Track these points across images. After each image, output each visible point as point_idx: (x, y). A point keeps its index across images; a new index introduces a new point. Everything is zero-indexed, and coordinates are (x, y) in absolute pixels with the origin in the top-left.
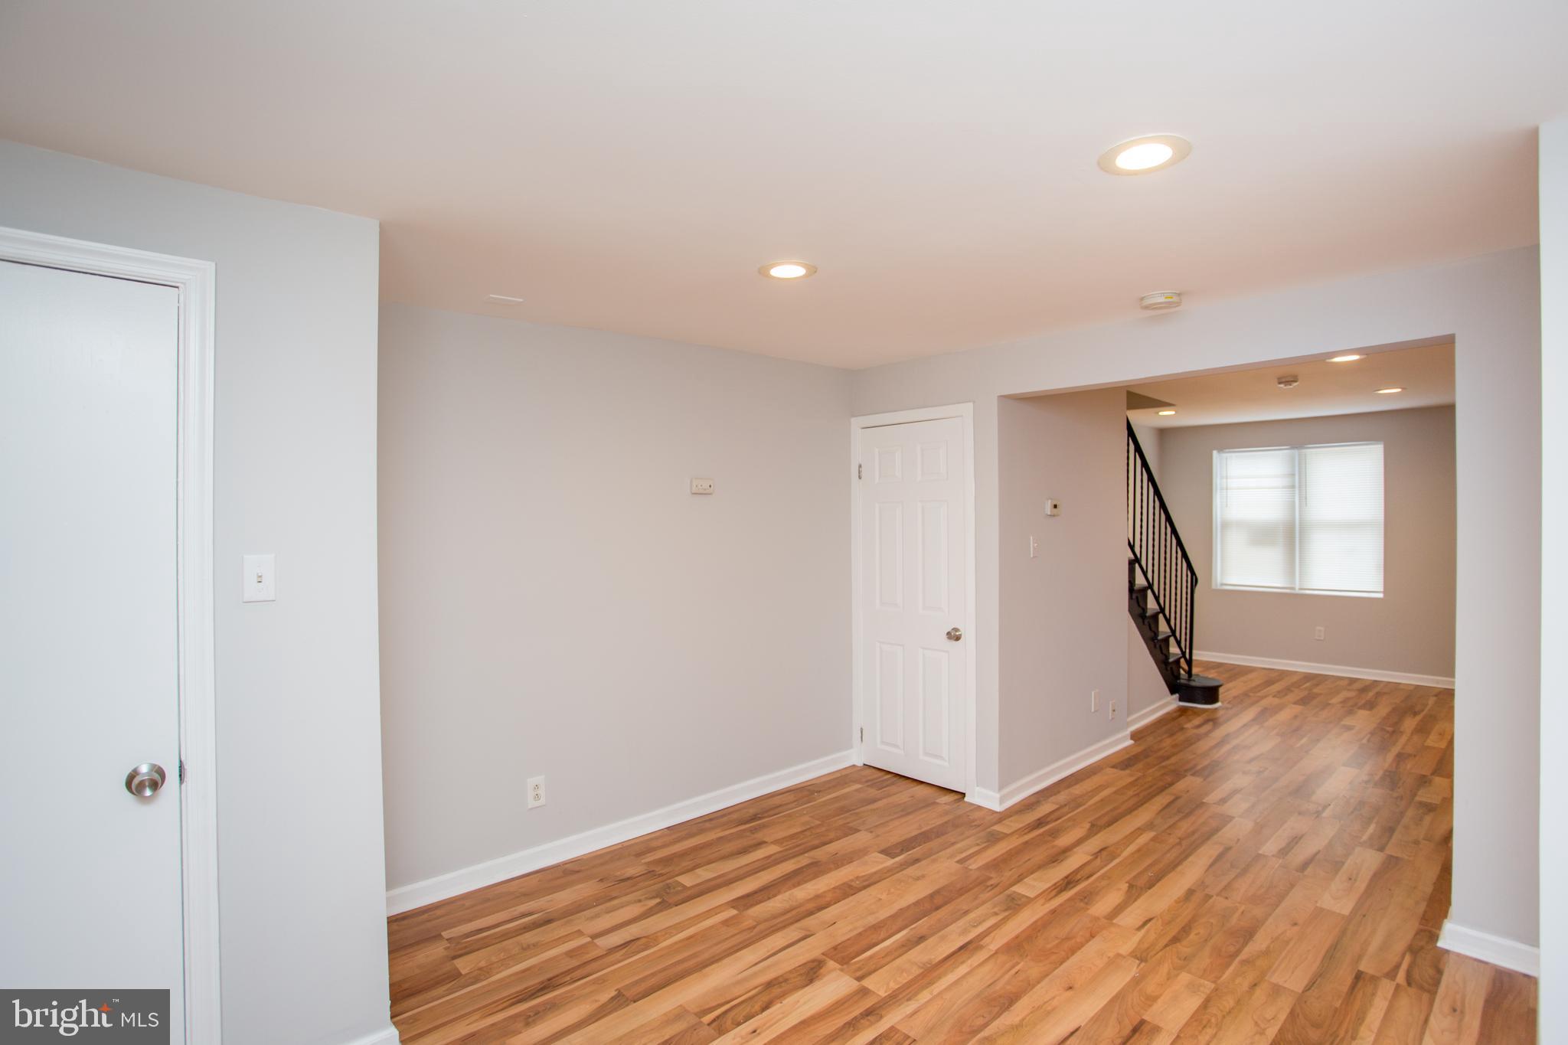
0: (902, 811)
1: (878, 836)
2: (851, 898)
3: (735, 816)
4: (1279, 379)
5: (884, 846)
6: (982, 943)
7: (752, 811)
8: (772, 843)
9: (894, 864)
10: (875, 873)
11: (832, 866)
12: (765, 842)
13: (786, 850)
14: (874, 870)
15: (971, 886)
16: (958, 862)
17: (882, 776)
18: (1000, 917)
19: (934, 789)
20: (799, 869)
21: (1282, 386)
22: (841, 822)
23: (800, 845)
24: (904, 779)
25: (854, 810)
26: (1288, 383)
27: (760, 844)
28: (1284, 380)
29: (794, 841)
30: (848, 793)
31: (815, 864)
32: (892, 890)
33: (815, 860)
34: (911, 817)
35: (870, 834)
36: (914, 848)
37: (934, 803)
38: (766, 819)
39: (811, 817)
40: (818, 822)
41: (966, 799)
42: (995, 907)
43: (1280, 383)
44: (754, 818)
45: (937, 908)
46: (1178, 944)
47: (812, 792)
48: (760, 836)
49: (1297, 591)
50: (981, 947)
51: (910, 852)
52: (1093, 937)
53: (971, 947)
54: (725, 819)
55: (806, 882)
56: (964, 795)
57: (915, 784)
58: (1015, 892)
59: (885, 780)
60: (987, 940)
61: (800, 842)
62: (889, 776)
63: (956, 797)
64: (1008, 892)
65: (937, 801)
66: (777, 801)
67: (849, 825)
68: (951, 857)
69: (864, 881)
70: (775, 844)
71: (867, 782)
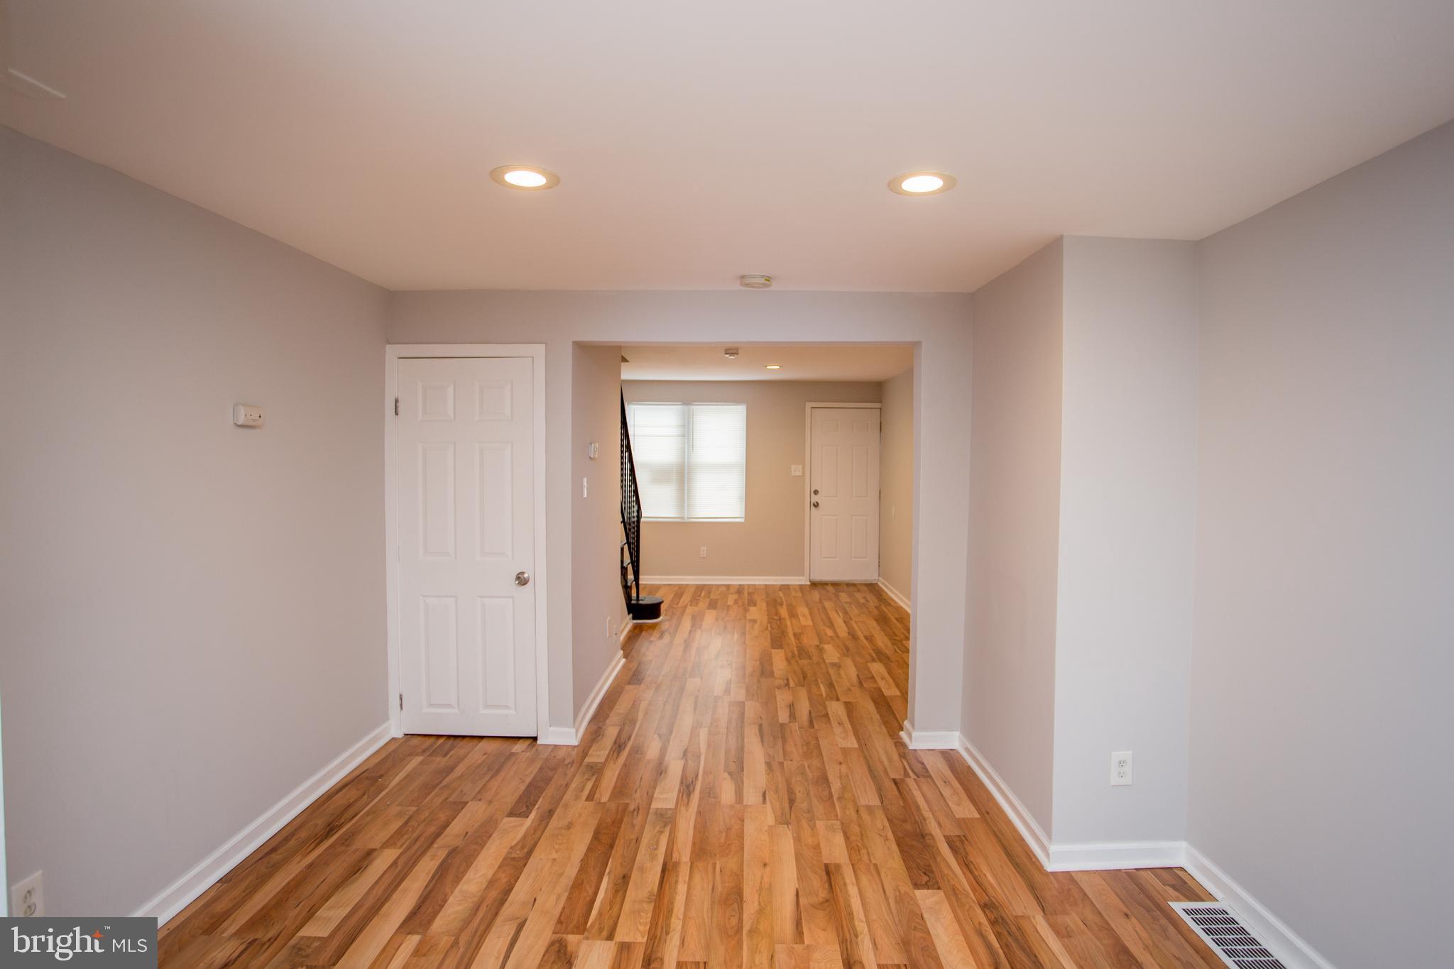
0: (489, 769)
1: (490, 802)
2: (526, 870)
3: (303, 834)
4: (726, 350)
5: (508, 808)
6: (674, 860)
7: (321, 822)
8: (381, 848)
9: (532, 822)
10: (525, 837)
11: (475, 847)
12: (375, 850)
13: (409, 848)
14: (520, 835)
15: (619, 816)
16: (587, 799)
17: (434, 743)
18: (667, 834)
19: (500, 739)
20: (441, 864)
21: (728, 356)
22: (439, 801)
23: (417, 839)
24: (460, 739)
25: (441, 782)
26: (732, 354)
27: (369, 855)
28: (730, 352)
29: (406, 837)
30: (414, 769)
31: (453, 852)
32: (557, 847)
33: (451, 848)
34: (503, 774)
35: (480, 803)
36: (537, 801)
37: (512, 754)
38: (348, 826)
39: (400, 805)
40: (413, 809)
41: (539, 742)
42: (654, 827)
43: (726, 354)
44: (330, 829)
45: (612, 846)
46: (796, 803)
47: (374, 780)
48: (360, 844)
49: (686, 520)
50: (677, 865)
51: (537, 807)
52: (744, 821)
53: (669, 867)
54: (292, 843)
55: (465, 872)
56: (535, 739)
57: (475, 741)
58: (657, 809)
59: (440, 746)
60: (675, 856)
61: (415, 835)
62: (441, 741)
63: (529, 742)
64: (651, 811)
65: (513, 751)
66: (340, 800)
67: (451, 799)
68: (577, 798)
69: (523, 848)
70: (387, 847)
71: (424, 751)
